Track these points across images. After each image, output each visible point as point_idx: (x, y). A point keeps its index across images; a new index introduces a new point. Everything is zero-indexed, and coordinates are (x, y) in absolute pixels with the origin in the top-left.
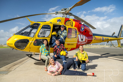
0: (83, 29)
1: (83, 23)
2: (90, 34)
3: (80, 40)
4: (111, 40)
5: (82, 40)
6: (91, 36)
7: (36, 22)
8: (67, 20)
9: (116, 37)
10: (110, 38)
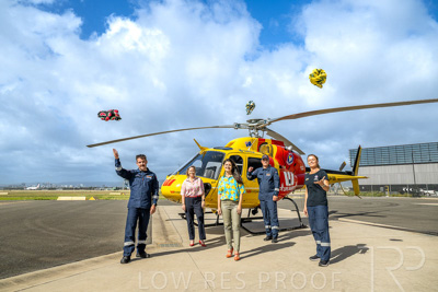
0: (291, 159)
1: (289, 148)
2: (302, 168)
3: (287, 184)
4: (340, 180)
5: (290, 182)
6: (303, 172)
7: (212, 149)
8: (262, 142)
9: (349, 173)
10: (337, 176)
